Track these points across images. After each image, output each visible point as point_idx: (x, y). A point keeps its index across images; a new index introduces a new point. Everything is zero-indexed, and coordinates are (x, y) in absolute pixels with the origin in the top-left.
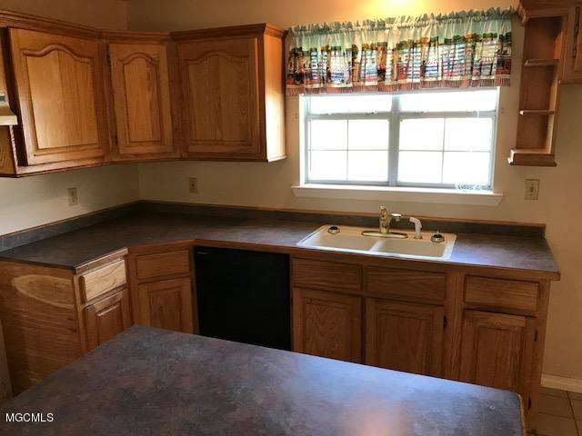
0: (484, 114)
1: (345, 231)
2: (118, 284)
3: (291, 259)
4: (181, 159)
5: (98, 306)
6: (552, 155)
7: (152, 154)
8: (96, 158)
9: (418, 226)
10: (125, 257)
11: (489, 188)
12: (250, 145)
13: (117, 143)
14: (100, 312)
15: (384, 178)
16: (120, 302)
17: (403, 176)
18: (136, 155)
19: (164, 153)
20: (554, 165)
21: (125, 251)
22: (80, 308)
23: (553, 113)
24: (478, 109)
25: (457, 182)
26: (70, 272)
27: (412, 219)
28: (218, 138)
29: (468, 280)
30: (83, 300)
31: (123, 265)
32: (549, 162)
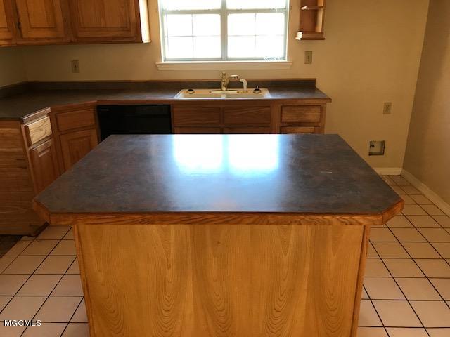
0: (280, 11)
1: (198, 92)
2: (47, 135)
3: (172, 108)
4: (71, 43)
5: (39, 148)
6: (322, 33)
7: (49, 39)
8: (6, 40)
9: (245, 84)
10: (49, 114)
11: (284, 58)
12: (130, 31)
13: (20, 28)
14: (40, 153)
15: (219, 56)
16: (50, 147)
17: (231, 54)
18: (36, 39)
19: (58, 38)
20: (324, 39)
21: (48, 110)
22: (28, 149)
23: (322, 7)
24: (276, 7)
25: (264, 56)
26: (19, 122)
27: (242, 80)
28: (102, 26)
29: (283, 109)
30: (30, 144)
31: (49, 120)
32: (321, 37)
